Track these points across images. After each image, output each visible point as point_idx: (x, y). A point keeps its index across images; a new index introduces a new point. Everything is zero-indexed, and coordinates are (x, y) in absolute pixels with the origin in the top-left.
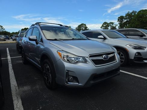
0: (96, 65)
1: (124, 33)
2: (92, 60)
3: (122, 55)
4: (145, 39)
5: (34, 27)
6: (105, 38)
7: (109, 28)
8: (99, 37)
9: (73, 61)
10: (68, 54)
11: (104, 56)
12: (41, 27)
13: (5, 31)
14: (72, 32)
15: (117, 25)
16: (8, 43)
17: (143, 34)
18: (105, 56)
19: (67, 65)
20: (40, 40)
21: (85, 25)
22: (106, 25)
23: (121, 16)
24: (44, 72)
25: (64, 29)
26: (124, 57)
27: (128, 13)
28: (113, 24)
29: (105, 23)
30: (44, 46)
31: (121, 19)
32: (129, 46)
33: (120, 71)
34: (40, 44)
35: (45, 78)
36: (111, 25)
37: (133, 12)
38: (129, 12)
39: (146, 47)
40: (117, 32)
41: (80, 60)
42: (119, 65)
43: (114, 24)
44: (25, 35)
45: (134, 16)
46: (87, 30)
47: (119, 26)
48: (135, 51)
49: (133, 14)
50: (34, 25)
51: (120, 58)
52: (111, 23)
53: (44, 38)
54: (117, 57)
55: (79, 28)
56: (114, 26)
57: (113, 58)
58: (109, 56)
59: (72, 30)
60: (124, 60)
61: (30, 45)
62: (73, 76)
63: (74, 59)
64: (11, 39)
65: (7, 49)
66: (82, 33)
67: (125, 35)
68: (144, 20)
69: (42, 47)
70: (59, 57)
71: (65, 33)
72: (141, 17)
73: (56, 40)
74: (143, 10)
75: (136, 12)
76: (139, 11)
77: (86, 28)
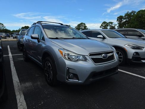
0: (95, 64)
1: (123, 33)
2: (91, 58)
3: (120, 55)
4: (144, 39)
5: (36, 26)
6: (104, 38)
7: (109, 27)
8: (99, 36)
9: (73, 59)
10: (69, 53)
11: (103, 55)
12: (43, 26)
13: (6, 29)
14: (72, 31)
15: (116, 25)
16: (9, 41)
17: (142, 34)
18: (104, 55)
19: (68, 63)
20: (42, 39)
21: (85, 24)
22: (105, 25)
23: (120, 16)
24: (46, 69)
25: (65, 28)
26: (122, 57)
27: (127, 13)
28: (112, 24)
29: (104, 23)
30: (45, 45)
31: (120, 18)
32: (127, 46)
33: (119, 70)
34: (42, 42)
35: (46, 75)
36: (111, 25)
37: (132, 12)
38: (128, 12)
39: (144, 47)
40: (116, 31)
41: (80, 58)
42: (118, 64)
43: (113, 24)
44: (26, 34)
45: (133, 16)
46: (87, 29)
47: (118, 25)
48: (134, 51)
49: (132, 14)
50: (36, 24)
51: (119, 57)
52: (110, 22)
53: (46, 37)
54: (116, 56)
55: (79, 27)
56: (114, 26)
57: (112, 57)
58: (108, 55)
59: (72, 29)
60: (122, 60)
61: (32, 43)
62: (73, 74)
63: (74, 57)
64: (11, 36)
65: (8, 46)
66: (83, 33)
67: (124, 35)
68: (143, 20)
69: (44, 45)
70: (61, 55)
71: (66, 32)
72: (140, 17)
73: (57, 38)
74: (142, 11)
75: (136, 12)
76: (139, 12)
77: (85, 27)
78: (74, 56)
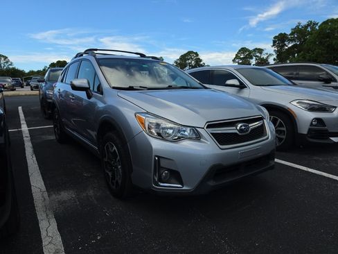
0: (221, 146)
1: (286, 73)
2: (212, 134)
3: (281, 125)
4: (336, 88)
5: (82, 60)
6: (242, 86)
7: (253, 61)
8: (229, 82)
9: (169, 135)
10: (159, 121)
11: (239, 125)
12: (98, 60)
13: (14, 69)
14: (166, 70)
15: (271, 55)
16: (22, 96)
17: (331, 75)
18: (241, 126)
19: (157, 144)
20: (96, 90)
21: (197, 54)
22: (245, 56)
23: (281, 34)
24: (106, 160)
25: (149, 64)
26: (285, 129)
27: (298, 26)
28: (261, 53)
29: (243, 50)
30: (104, 103)
31: (280, 40)
32: (296, 104)
33: (276, 160)
34: (96, 97)
35: (108, 174)
36: (258, 54)
37: (308, 25)
38: (299, 24)
39: (336, 107)
40: (271, 70)
41: (186, 133)
42: (274, 147)
43: (264, 52)
44: (60, 78)
45: (311, 34)
46: (202, 66)
47: (275, 56)
48: (312, 116)
49: (309, 29)
50: (82, 55)
51: (277, 131)
52: (256, 49)
53: (105, 85)
54: (269, 128)
55: (183, 62)
56: (265, 57)
57: (260, 131)
58: (250, 125)
59: (167, 66)
60: (284, 137)
61: (73, 99)
62: (168, 170)
63: (172, 131)
64: (27, 85)
65: (20, 108)
66: (193, 74)
67: (289, 78)
68: (334, 42)
69: (101, 105)
70: (140, 128)
71: (153, 74)
72: (328, 36)
73: (131, 88)
74: (332, 21)
75: (317, 24)
76: (324, 23)
77: (198, 61)
78: (171, 128)
